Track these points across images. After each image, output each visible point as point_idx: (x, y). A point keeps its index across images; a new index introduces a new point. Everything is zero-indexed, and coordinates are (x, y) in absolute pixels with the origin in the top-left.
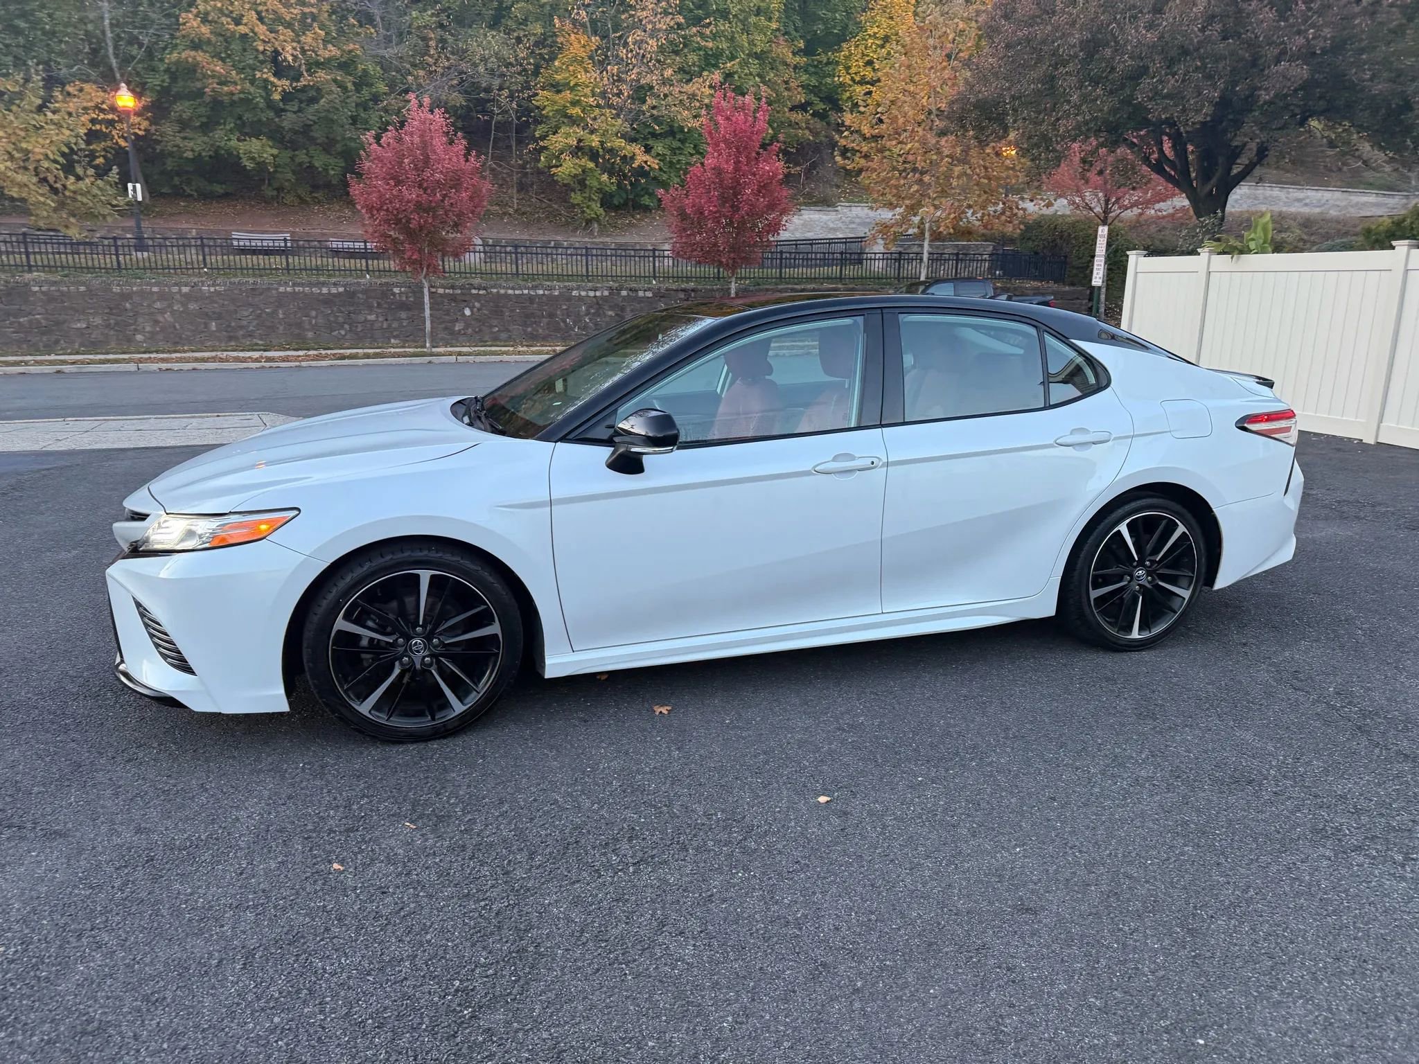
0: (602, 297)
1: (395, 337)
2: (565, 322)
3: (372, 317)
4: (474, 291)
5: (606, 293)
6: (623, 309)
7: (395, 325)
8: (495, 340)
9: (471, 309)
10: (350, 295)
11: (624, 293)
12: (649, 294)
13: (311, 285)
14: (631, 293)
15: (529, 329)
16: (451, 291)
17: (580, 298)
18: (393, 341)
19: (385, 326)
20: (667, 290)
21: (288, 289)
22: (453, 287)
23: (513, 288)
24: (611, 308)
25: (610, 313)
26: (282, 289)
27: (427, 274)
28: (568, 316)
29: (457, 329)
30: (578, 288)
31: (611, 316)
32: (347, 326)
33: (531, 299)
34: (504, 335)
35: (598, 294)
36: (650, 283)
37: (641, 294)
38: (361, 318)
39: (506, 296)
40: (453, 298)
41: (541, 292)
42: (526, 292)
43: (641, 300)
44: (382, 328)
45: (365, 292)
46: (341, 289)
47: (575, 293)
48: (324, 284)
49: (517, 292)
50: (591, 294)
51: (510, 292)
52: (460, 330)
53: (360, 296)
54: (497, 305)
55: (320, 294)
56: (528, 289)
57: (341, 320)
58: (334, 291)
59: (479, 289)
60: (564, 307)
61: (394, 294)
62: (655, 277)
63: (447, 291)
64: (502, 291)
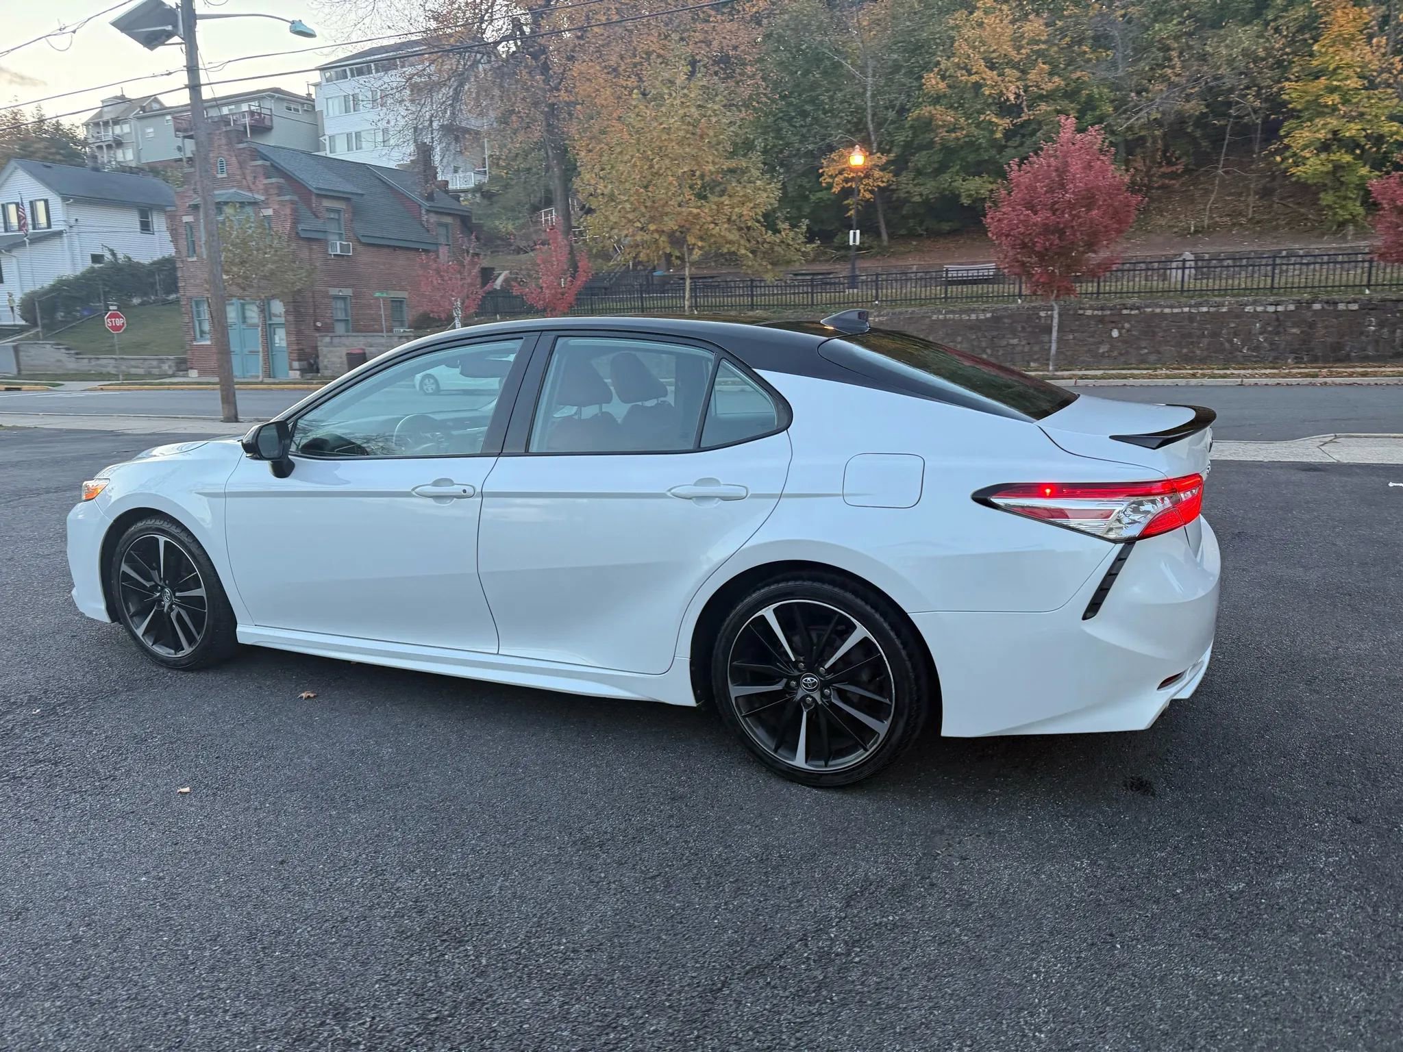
0: (1286, 313)
1: (1035, 361)
2: (1231, 342)
3: (1015, 341)
4: (1125, 312)
5: (1292, 307)
6: (1312, 325)
7: (1036, 348)
8: (1142, 362)
9: (1120, 329)
10: (996, 319)
11: (1317, 306)
12: (1355, 307)
13: (962, 312)
14: (1326, 306)
15: (1185, 351)
16: (1100, 313)
17: (1256, 315)
18: (1032, 364)
19: (1027, 349)
20: (1383, 300)
21: (941, 317)
22: (1102, 309)
23: (1172, 307)
24: (1295, 325)
25: (1294, 330)
26: (935, 317)
27: (1057, 296)
28: (1236, 335)
29: (1101, 351)
30: (1254, 303)
31: (1294, 334)
32: (989, 351)
33: (1191, 317)
34: (1153, 358)
35: (1280, 308)
36: (1362, 293)
37: (1341, 307)
38: (1004, 343)
39: (1162, 315)
40: (1101, 320)
41: (1205, 309)
42: (1186, 309)
43: (1339, 314)
44: (1023, 352)
45: (1009, 317)
46: (989, 315)
47: (1247, 309)
48: (973, 310)
49: (1176, 311)
50: (1271, 309)
51: (1167, 310)
52: (1104, 353)
53: (1006, 320)
54: (1150, 325)
55: (969, 320)
56: (1190, 306)
57: (984, 344)
58: (982, 317)
59: (1131, 309)
60: (1233, 325)
61: (1039, 318)
62: (1368, 286)
63: (1096, 312)
64: (1158, 310)
